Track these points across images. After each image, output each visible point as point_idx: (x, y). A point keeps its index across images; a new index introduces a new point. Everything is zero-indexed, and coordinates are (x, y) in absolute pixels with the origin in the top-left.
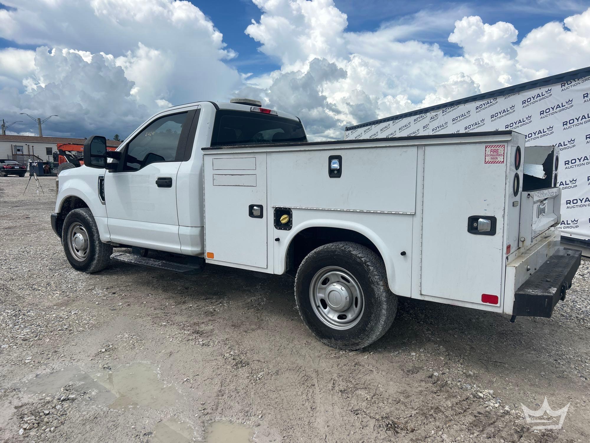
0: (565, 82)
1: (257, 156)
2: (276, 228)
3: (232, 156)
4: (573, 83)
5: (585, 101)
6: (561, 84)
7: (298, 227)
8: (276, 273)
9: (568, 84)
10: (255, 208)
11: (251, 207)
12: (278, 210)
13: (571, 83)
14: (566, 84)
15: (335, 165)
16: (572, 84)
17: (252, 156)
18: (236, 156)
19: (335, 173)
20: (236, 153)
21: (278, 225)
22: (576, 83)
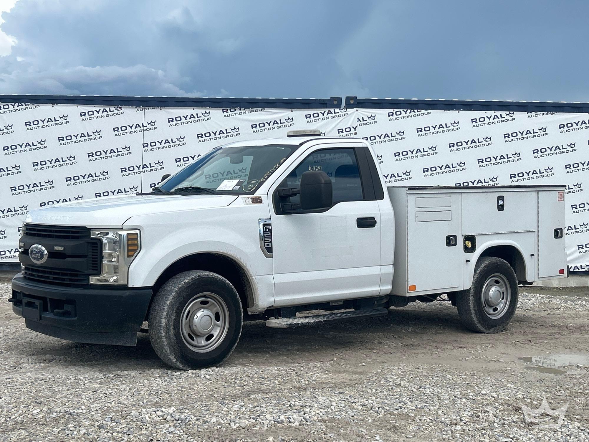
0: (229, 109)
1: (452, 195)
2: (465, 252)
3: (432, 196)
4: (238, 111)
5: (254, 132)
6: (223, 110)
7: (480, 249)
8: (465, 289)
9: (231, 111)
10: (451, 238)
11: (448, 238)
12: (466, 238)
13: (235, 110)
14: (229, 111)
15: (501, 202)
16: (236, 112)
17: (448, 195)
18: (436, 195)
19: (501, 208)
20: (439, 193)
21: (467, 250)
22: (240, 111)
